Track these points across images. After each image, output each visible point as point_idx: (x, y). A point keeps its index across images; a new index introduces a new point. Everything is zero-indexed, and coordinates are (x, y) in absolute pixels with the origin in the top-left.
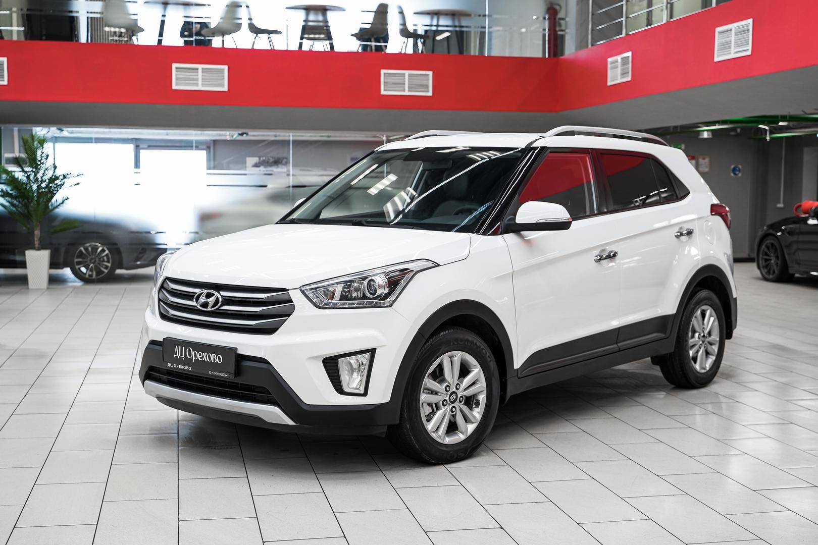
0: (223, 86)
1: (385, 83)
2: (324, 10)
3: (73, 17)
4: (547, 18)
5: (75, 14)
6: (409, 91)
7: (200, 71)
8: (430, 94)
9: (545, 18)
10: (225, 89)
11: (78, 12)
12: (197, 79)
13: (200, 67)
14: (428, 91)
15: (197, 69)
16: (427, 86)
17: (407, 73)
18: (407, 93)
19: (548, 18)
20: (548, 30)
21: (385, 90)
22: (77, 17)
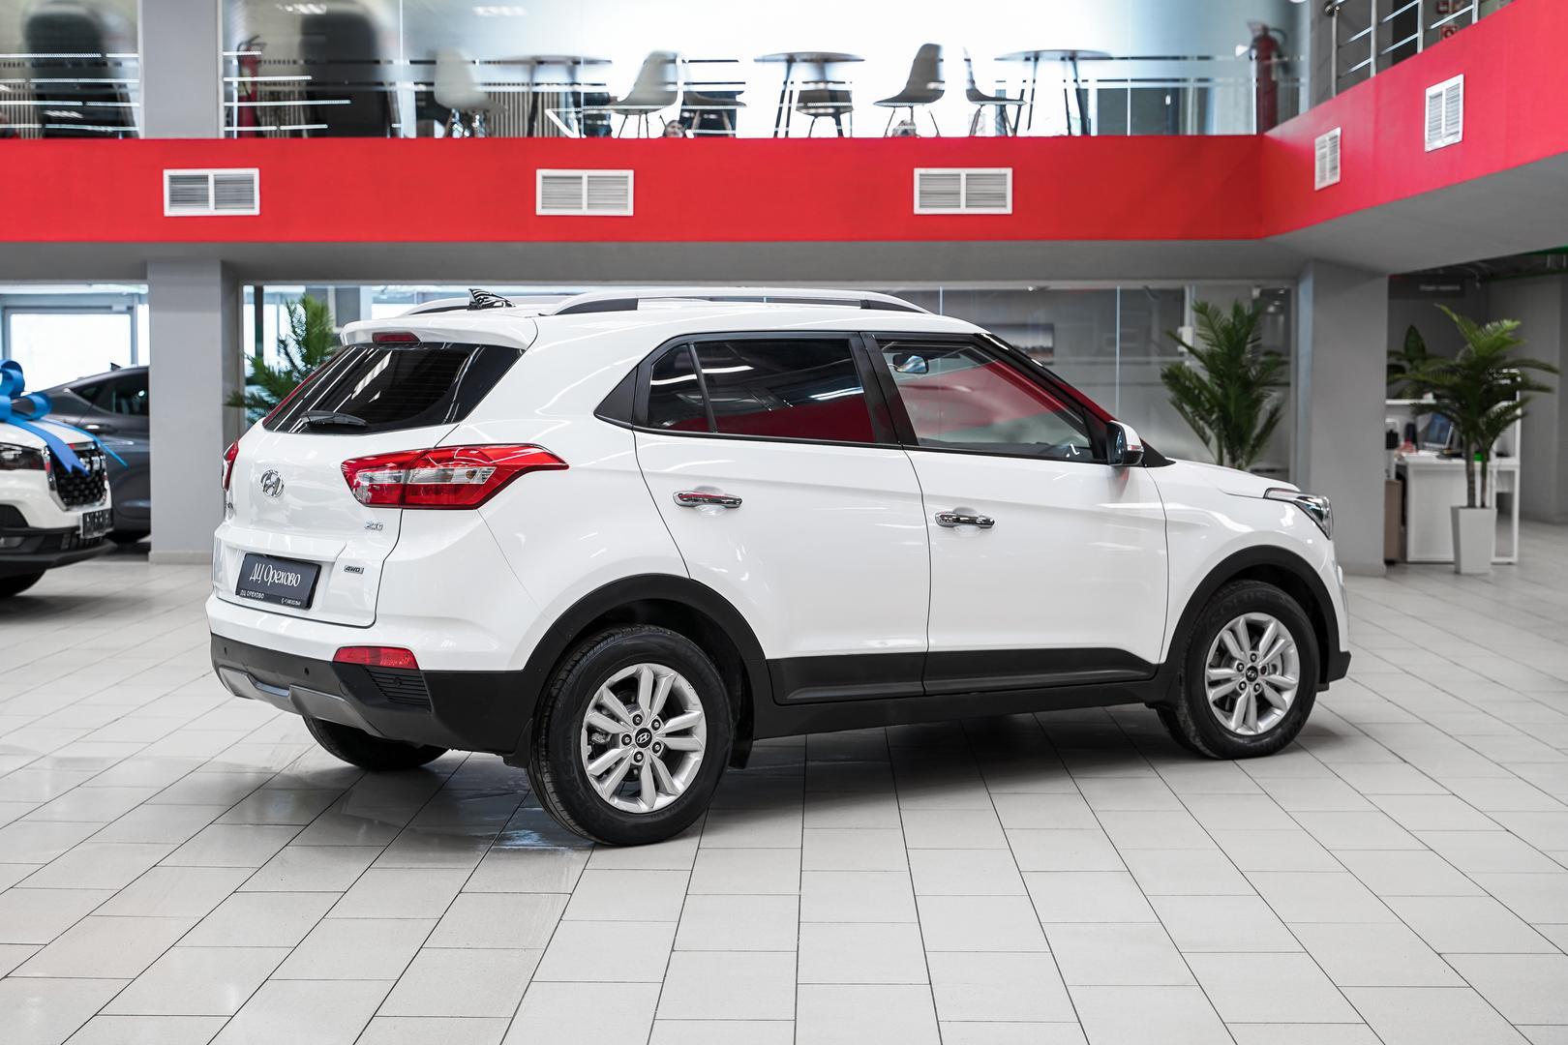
0: (625, 206)
1: (921, 192)
2: (822, 61)
3: (385, 94)
4: (1254, 56)
5: (388, 88)
6: (967, 206)
7: (585, 180)
8: (1009, 210)
9: (1251, 58)
10: (629, 212)
11: (392, 84)
12: (580, 196)
13: (585, 174)
14: (1005, 206)
15: (580, 178)
16: (1003, 197)
17: (963, 172)
18: (963, 210)
19: (1256, 58)
20: (1257, 80)
21: (921, 206)
22: (391, 92)
